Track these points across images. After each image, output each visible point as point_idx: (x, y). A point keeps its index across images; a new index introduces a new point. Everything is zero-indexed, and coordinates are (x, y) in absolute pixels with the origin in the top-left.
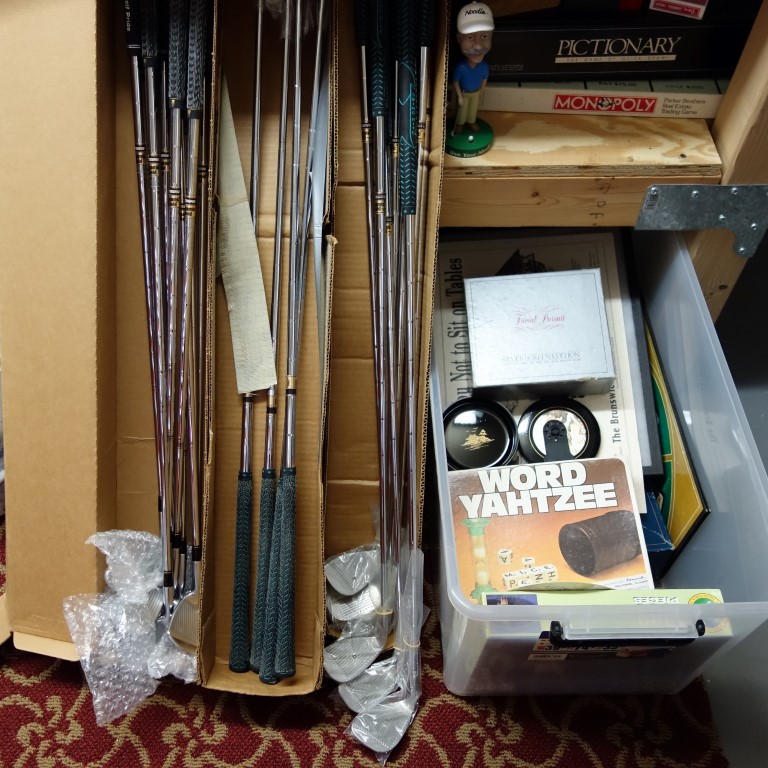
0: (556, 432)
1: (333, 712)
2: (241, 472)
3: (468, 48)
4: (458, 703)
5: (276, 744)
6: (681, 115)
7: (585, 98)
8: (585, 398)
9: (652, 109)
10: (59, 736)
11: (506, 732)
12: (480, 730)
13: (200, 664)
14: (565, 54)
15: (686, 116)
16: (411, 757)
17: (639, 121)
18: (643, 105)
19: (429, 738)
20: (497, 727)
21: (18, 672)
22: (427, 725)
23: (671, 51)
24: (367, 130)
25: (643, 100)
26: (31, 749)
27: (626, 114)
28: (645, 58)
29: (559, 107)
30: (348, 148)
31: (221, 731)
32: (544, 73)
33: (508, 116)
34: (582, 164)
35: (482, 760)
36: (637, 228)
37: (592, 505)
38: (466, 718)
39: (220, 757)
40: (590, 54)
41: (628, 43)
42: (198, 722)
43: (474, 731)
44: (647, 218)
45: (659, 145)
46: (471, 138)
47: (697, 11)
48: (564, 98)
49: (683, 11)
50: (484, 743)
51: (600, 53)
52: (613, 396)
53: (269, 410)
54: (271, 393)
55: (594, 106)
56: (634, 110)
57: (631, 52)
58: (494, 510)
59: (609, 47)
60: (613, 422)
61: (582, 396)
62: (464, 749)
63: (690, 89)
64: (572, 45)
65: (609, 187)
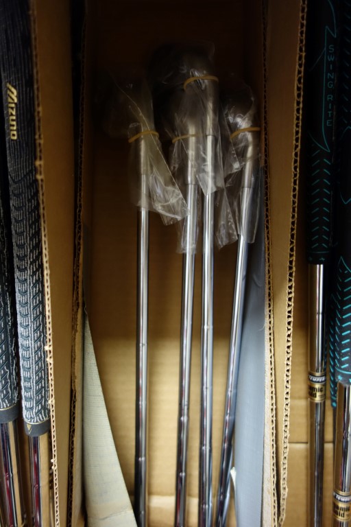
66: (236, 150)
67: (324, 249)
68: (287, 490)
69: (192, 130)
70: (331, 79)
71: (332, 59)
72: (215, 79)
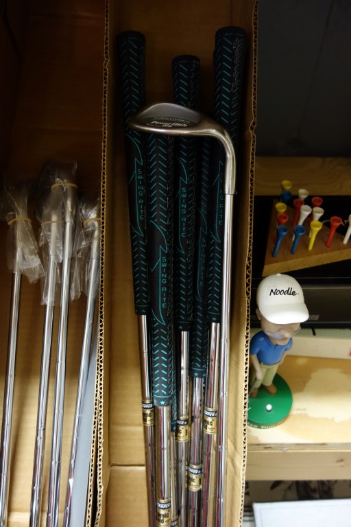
24: (148, 412)
30: (125, 425)
33: (301, 362)
46: (269, 407)
66: (85, 233)
67: (145, 304)
68: (103, 487)
69: (54, 218)
70: (140, 190)
71: (140, 178)
72: (74, 185)
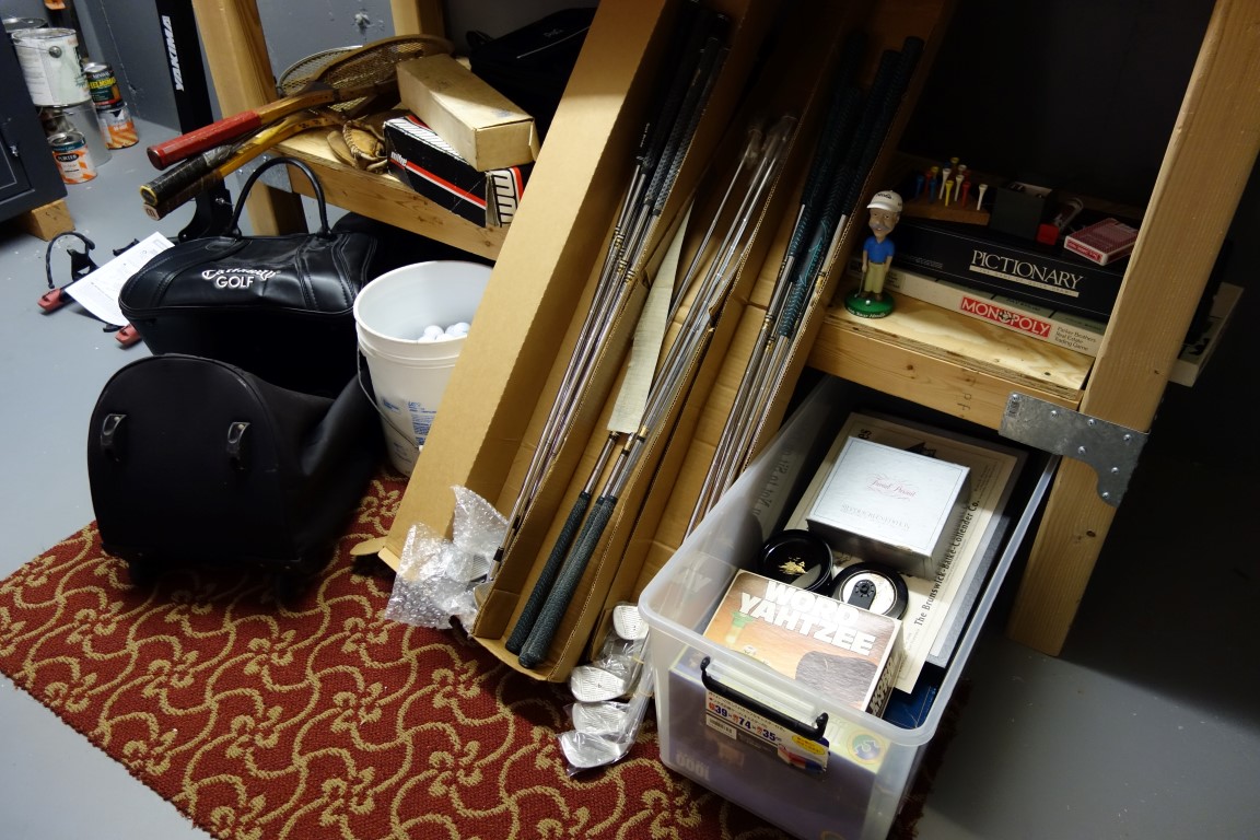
0: (865, 589)
1: (563, 725)
2: (583, 491)
3: (874, 222)
4: (663, 773)
5: (505, 722)
6: (1072, 348)
7: (989, 306)
8: (913, 579)
9: (1046, 334)
10: (370, 636)
11: (685, 815)
12: (665, 801)
13: (479, 617)
14: (978, 263)
15: (1076, 349)
16: (596, 787)
17: (1032, 341)
18: (1039, 328)
19: (621, 783)
20: (681, 807)
21: (376, 585)
22: (625, 775)
23: (1073, 287)
25: (1039, 323)
26: (348, 633)
27: (1023, 331)
28: (1049, 288)
29: (965, 309)
31: (475, 691)
32: (956, 274)
34: (950, 350)
35: (650, 823)
36: (1001, 433)
37: (847, 646)
38: (661, 786)
39: (461, 707)
40: (1000, 270)
41: (1034, 269)
42: (463, 677)
43: (660, 799)
44: (1009, 425)
45: (1035, 361)
47: (1099, 257)
48: (970, 302)
49: (1088, 254)
50: (660, 812)
51: (1009, 271)
52: (937, 586)
53: (623, 451)
54: (630, 438)
55: (996, 316)
56: (1030, 330)
57: (1037, 279)
58: (763, 615)
59: (1017, 268)
60: (924, 607)
61: (910, 576)
62: (642, 807)
63: (1086, 327)
64: (985, 257)
65: (974, 382)
